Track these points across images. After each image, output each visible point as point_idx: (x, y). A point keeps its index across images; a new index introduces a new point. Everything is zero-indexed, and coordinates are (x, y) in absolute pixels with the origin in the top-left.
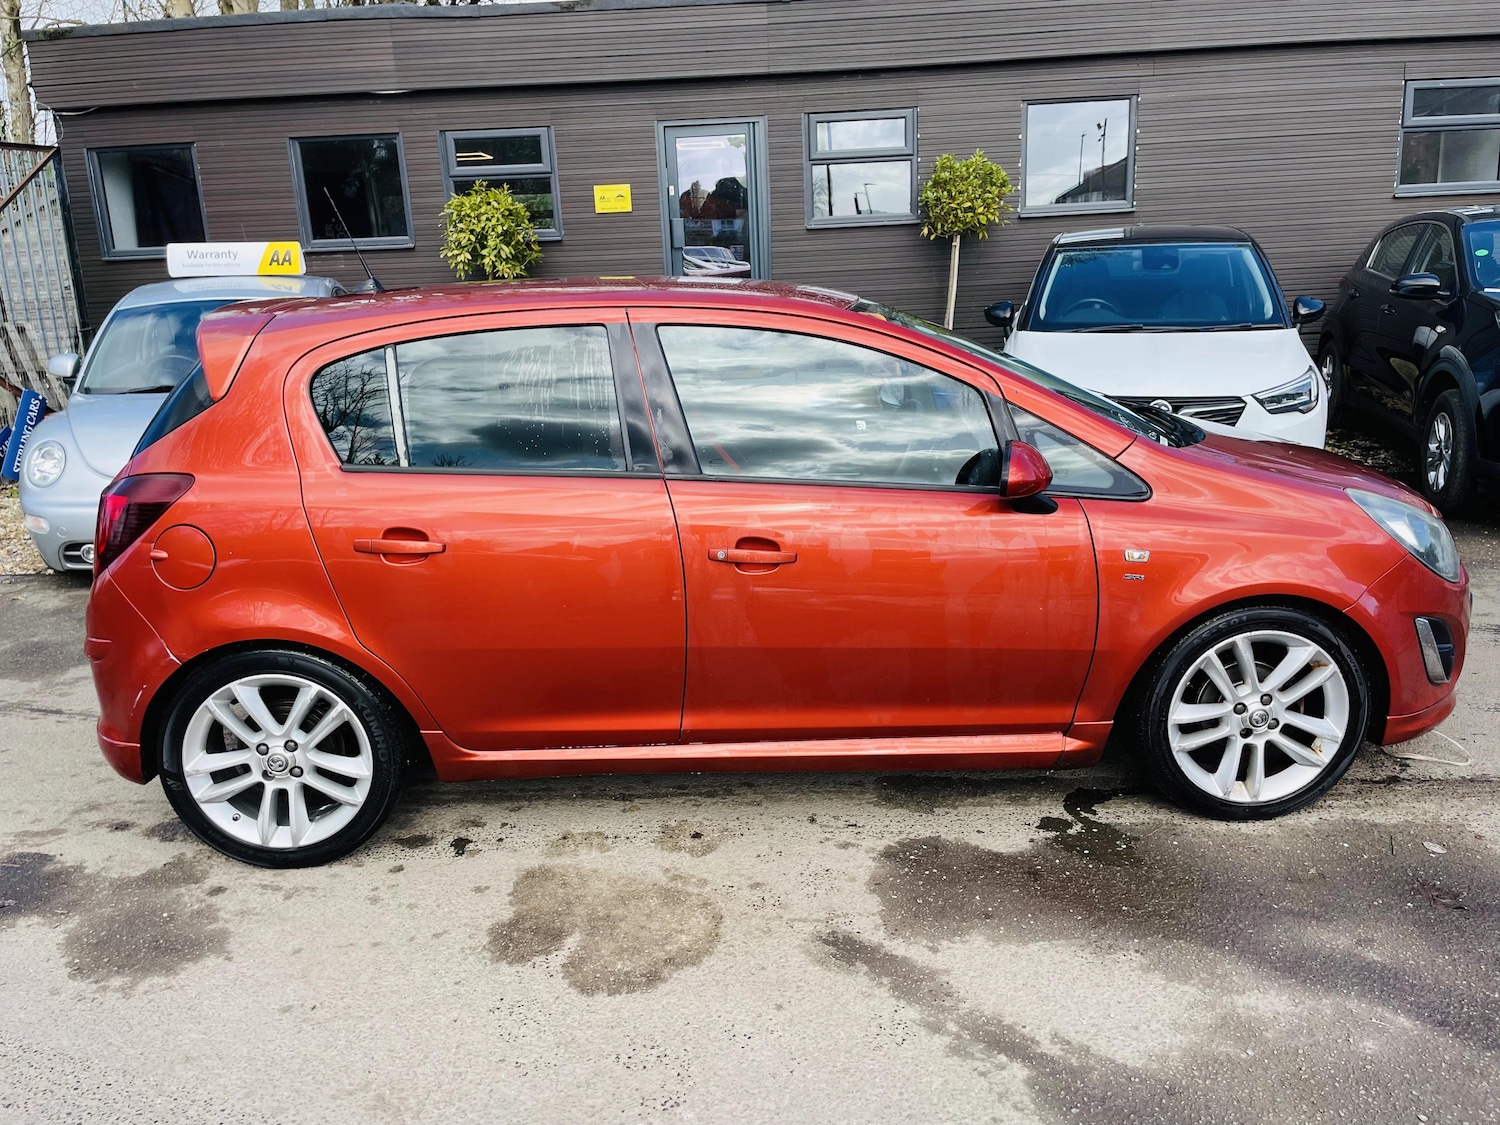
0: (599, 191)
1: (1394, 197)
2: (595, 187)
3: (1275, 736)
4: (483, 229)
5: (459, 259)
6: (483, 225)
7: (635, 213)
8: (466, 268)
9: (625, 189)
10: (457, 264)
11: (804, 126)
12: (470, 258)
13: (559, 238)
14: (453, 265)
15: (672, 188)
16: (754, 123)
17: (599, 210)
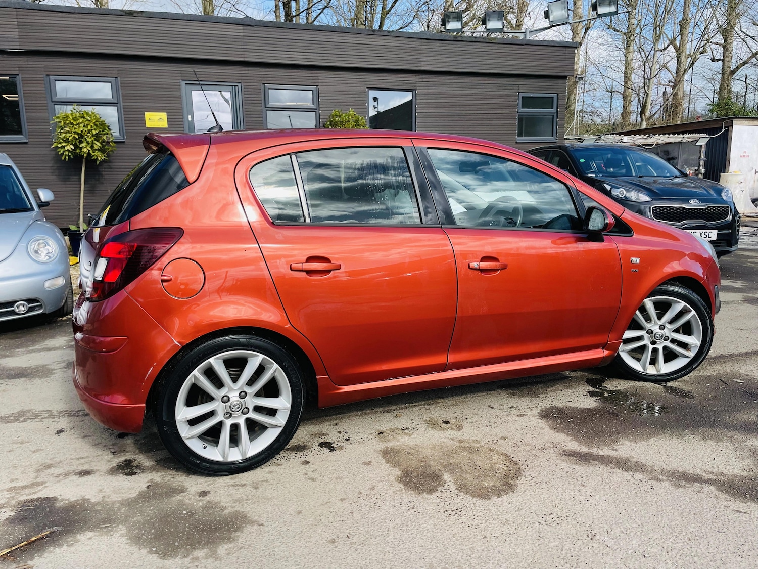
0: (148, 115)
1: (516, 142)
2: (146, 113)
3: (668, 344)
4: (82, 131)
5: (66, 148)
6: (82, 129)
7: (169, 129)
8: (70, 154)
9: (164, 115)
10: (64, 152)
11: (262, 90)
12: (73, 148)
13: (124, 140)
14: (62, 152)
15: (190, 117)
16: (235, 86)
17: (148, 125)
